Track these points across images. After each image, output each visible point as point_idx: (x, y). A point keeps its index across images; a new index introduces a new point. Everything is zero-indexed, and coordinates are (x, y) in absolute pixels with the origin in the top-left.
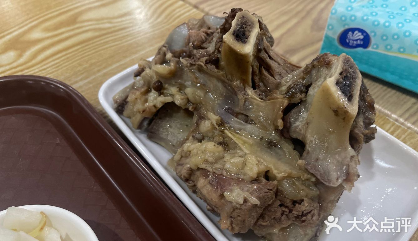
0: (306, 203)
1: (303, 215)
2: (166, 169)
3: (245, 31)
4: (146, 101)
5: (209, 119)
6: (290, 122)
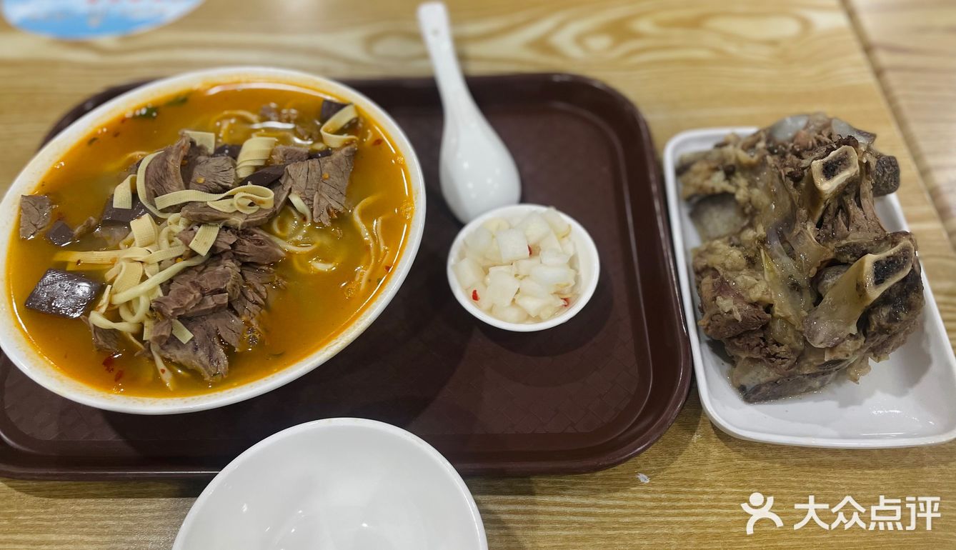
0: (783, 349)
1: (774, 356)
2: (686, 253)
3: (837, 167)
4: (708, 178)
5: (756, 231)
6: (824, 276)
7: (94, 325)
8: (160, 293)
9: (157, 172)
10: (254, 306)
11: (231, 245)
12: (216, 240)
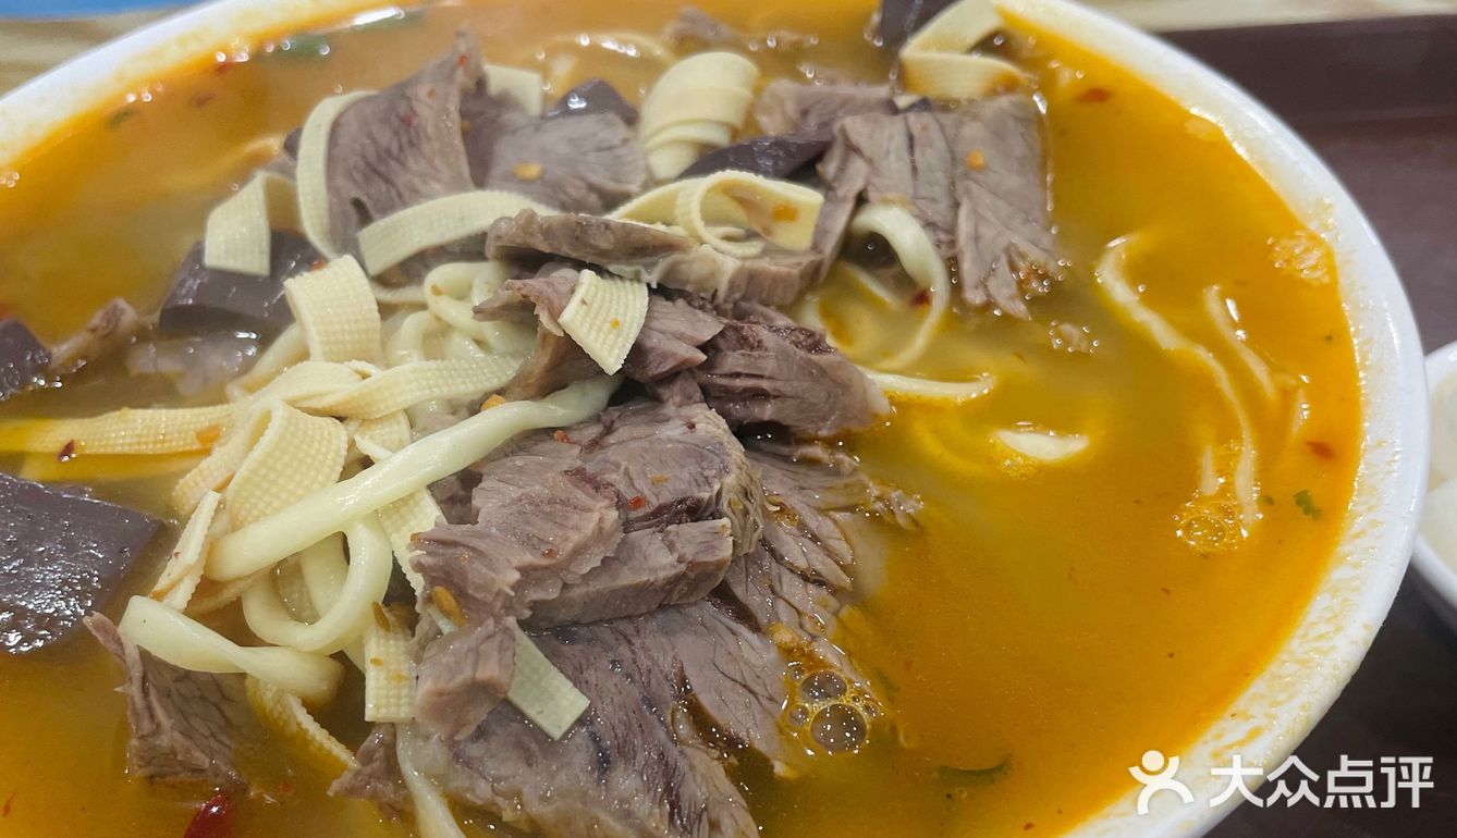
7: (145, 656)
8: (428, 516)
9: (370, 135)
10: (812, 589)
11: (703, 347)
12: (646, 328)
